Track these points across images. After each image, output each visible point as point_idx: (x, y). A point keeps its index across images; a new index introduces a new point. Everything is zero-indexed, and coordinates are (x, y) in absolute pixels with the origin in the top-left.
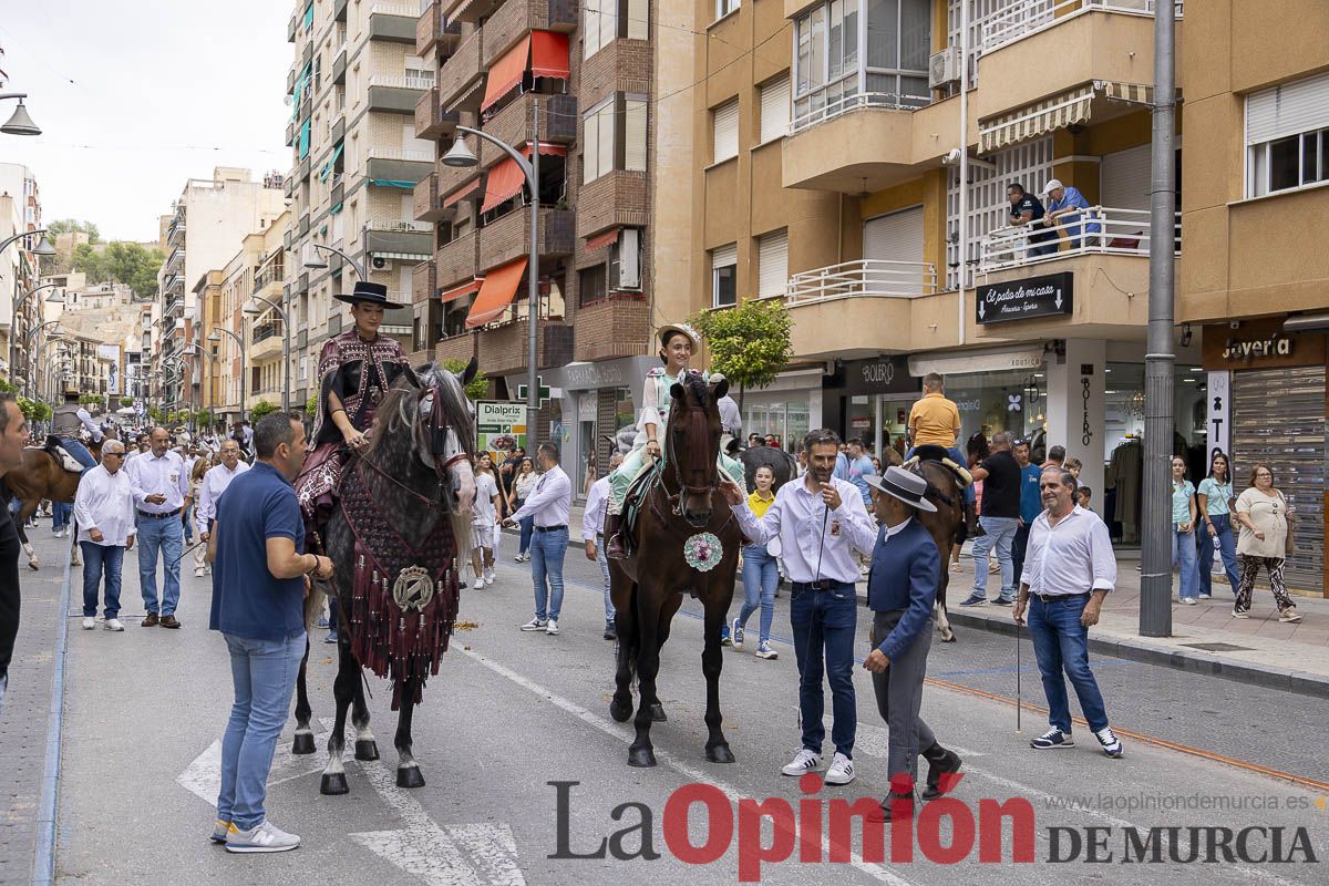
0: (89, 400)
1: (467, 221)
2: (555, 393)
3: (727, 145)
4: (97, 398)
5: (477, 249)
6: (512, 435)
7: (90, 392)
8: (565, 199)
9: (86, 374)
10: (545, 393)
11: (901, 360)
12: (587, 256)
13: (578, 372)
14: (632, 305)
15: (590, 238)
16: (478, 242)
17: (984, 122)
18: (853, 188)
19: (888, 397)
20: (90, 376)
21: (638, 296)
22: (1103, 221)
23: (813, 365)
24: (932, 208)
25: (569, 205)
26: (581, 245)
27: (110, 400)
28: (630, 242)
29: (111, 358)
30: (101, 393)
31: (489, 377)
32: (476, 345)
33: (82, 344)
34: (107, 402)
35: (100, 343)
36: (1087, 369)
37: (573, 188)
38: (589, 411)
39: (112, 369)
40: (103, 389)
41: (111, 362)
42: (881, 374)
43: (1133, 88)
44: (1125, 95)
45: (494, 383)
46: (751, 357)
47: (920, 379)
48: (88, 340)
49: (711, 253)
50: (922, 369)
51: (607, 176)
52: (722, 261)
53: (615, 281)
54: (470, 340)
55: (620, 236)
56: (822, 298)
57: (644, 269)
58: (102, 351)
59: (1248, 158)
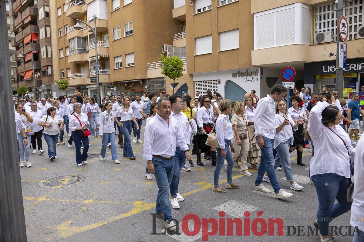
1: (23, 62)
2: (40, 90)
3: (62, 56)
5: (25, 67)
6: (33, 97)
8: (39, 60)
10: (38, 90)
11: (85, 85)
12: (43, 69)
13: (43, 87)
14: (50, 77)
15: (43, 67)
16: (25, 66)
17: (90, 58)
18: (78, 63)
19: (84, 90)
21: (52, 76)
22: (102, 71)
23: (75, 86)
24: (88, 66)
25: (40, 61)
26: (42, 68)
28: (49, 68)
31: (28, 88)
32: (26, 83)
36: (105, 87)
37: (40, 58)
38: (46, 93)
42: (83, 87)
43: (104, 55)
44: (103, 56)
45: (29, 89)
46: (63, 86)
47: (87, 88)
49: (61, 70)
50: (87, 87)
51: (45, 58)
52: (63, 71)
53: (48, 74)
54: (25, 82)
55: (48, 67)
56: (74, 78)
57: (52, 72)
59: (115, 64)
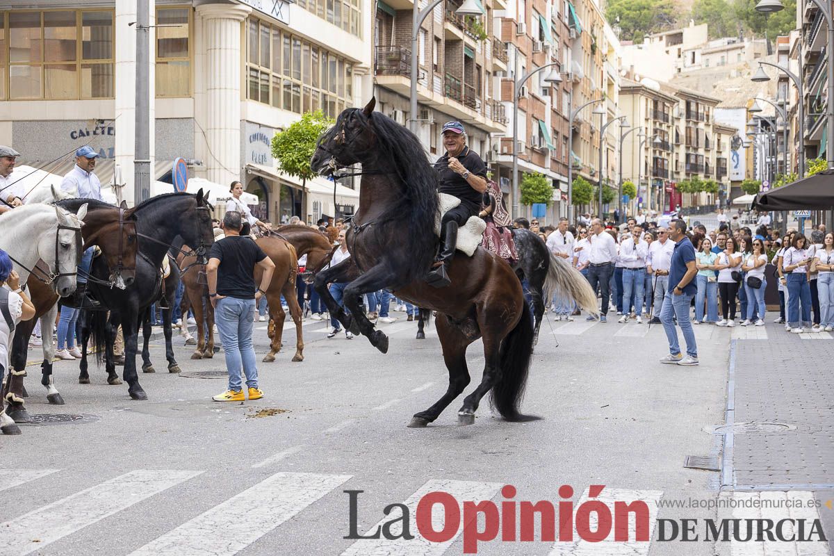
0: (697, 188)
4: (710, 185)
7: (701, 176)
9: (696, 149)
20: (701, 151)
27: (732, 189)
29: (733, 125)
30: (719, 178)
33: (688, 104)
34: (728, 192)
35: (715, 103)
39: (735, 144)
40: (722, 171)
41: (732, 131)
48: (698, 99)
58: (720, 116)
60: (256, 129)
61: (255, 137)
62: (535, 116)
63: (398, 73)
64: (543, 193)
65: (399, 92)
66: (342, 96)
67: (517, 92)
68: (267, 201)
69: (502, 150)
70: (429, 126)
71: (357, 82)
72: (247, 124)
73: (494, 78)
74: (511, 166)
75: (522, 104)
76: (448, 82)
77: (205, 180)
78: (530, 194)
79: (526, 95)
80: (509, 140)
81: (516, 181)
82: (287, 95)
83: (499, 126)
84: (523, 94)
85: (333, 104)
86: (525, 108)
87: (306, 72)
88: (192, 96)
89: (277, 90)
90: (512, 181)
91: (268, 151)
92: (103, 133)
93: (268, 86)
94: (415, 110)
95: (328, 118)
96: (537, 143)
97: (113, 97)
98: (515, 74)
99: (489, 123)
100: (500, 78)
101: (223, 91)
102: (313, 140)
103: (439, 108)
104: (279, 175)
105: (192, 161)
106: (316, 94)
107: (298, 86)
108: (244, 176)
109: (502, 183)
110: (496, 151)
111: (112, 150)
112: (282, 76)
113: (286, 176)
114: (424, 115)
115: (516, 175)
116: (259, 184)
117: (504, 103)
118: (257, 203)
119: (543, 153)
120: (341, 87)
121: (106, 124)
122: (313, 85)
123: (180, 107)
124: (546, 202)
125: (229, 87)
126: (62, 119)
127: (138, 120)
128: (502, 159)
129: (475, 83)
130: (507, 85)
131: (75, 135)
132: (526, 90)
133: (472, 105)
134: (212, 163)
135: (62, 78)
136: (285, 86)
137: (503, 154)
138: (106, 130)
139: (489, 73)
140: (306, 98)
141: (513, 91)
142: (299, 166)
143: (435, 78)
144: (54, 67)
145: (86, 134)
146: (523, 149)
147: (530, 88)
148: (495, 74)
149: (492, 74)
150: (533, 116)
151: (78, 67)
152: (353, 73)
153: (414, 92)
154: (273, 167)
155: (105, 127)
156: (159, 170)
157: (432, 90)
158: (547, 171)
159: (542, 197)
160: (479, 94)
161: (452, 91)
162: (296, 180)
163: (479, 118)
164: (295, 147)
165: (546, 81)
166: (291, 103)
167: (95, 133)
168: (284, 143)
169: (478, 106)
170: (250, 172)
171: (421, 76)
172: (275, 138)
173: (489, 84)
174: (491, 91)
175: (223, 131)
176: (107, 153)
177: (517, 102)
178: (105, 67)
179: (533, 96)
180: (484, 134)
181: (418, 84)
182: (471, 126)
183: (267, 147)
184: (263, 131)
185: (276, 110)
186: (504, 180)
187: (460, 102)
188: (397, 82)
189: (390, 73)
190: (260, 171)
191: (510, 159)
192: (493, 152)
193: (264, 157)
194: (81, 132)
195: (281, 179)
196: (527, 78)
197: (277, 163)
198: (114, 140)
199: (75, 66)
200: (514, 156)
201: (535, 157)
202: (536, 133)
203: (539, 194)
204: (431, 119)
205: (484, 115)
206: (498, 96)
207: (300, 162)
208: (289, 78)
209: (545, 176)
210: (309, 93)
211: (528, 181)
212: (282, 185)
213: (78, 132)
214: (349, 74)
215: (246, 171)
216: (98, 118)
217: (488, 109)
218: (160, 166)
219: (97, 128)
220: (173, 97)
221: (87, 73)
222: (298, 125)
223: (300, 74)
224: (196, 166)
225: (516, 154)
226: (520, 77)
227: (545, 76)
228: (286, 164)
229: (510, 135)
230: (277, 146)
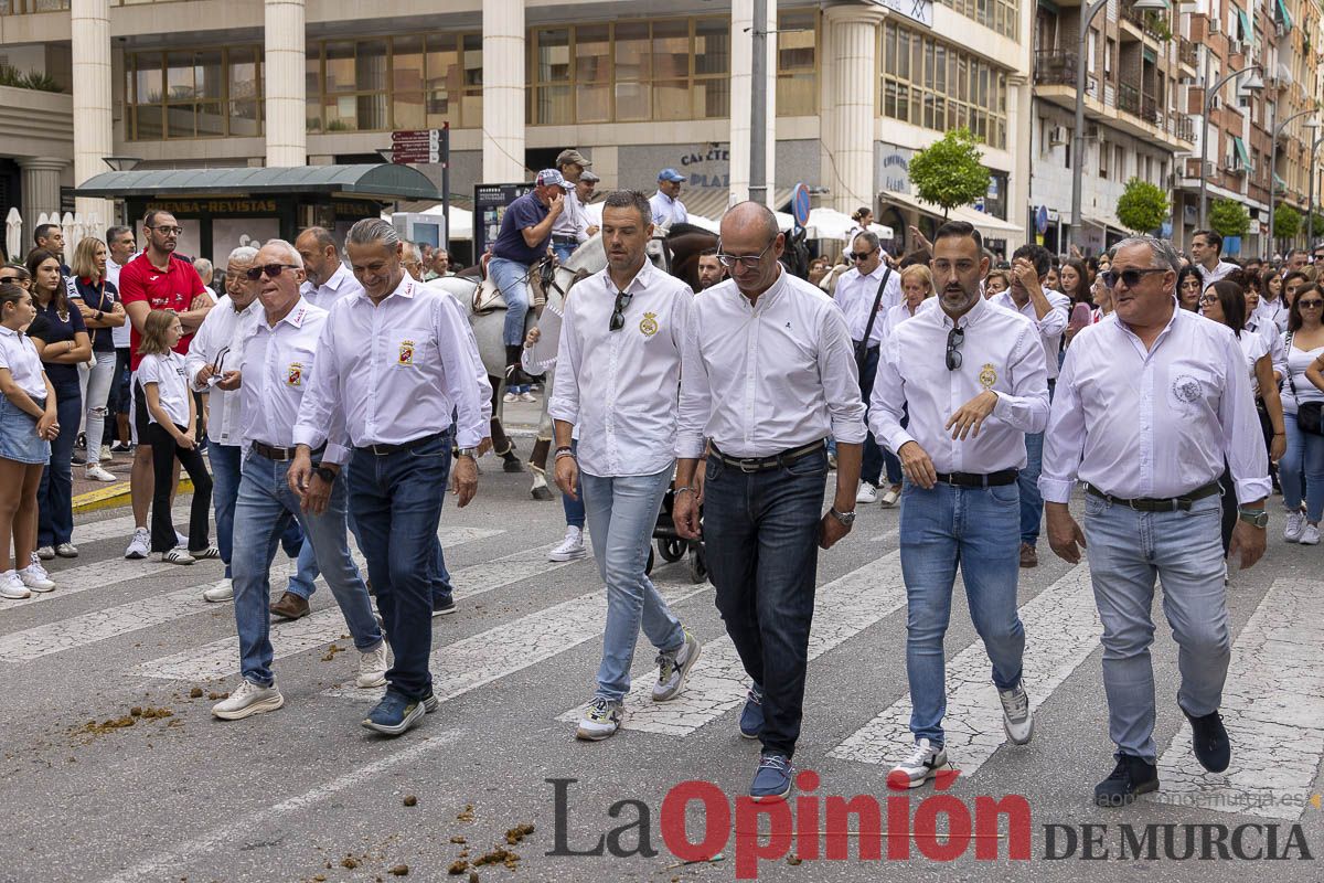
60: (891, 151)
61: (890, 160)
62: (1230, 131)
63: (1062, 82)
64: (1237, 224)
65: (1063, 105)
66: (995, 111)
67: (1207, 101)
68: (903, 233)
69: (1188, 172)
70: (1098, 146)
71: (1012, 94)
72: (882, 146)
73: (1180, 86)
74: (1198, 193)
75: (1215, 117)
76: (1123, 93)
77: (832, 210)
78: (1221, 225)
79: (1220, 106)
80: (1196, 161)
81: (1203, 210)
82: (929, 112)
83: (1184, 144)
84: (1216, 105)
85: (983, 121)
86: (1217, 121)
87: (952, 83)
88: (818, 112)
89: (916, 105)
90: (1199, 210)
91: (904, 175)
92: (717, 158)
93: (906, 101)
94: (1081, 126)
95: (976, 136)
96: (1232, 164)
97: (729, 117)
98: (1206, 80)
99: (1173, 141)
100: (1187, 86)
101: (854, 107)
102: (957, 162)
103: (1111, 124)
104: (916, 204)
105: (818, 189)
106: (963, 109)
107: (942, 100)
108: (877, 206)
109: (1187, 212)
110: (1181, 174)
111: (727, 177)
112: (923, 88)
113: (926, 206)
114: (1093, 132)
115: (1204, 203)
116: (894, 214)
117: (1191, 117)
118: (891, 237)
119: (1238, 177)
120: (993, 100)
121: (721, 148)
122: (960, 99)
123: (806, 127)
124: (1242, 235)
125: (861, 101)
126: (672, 142)
127: (753, 140)
128: (1187, 183)
129: (1156, 92)
130: (1195, 95)
131: (686, 161)
132: (1220, 99)
133: (1152, 120)
134: (841, 191)
135: (674, 97)
136: (926, 101)
137: (1188, 177)
138: (721, 155)
139: (1174, 81)
140: (951, 115)
141: (1202, 101)
142: (940, 192)
143: (1106, 87)
144: (664, 84)
145: (697, 158)
146: (1214, 172)
147: (1224, 98)
148: (1181, 81)
149: (1177, 81)
150: (1227, 131)
151: (690, 84)
152: (1008, 83)
153: (1080, 104)
154: (910, 195)
155: (720, 151)
156: (781, 198)
157: (1103, 102)
158: (1244, 198)
159: (1235, 229)
160: (1161, 105)
161: (1126, 102)
162: (936, 209)
163: (1160, 135)
164: (936, 170)
165: (1244, 88)
166: (933, 121)
167: (708, 158)
168: (922, 167)
169: (1159, 120)
170: (884, 201)
171: (1090, 85)
172: (913, 161)
173: (1173, 93)
174: (1175, 103)
175: (853, 154)
176: (722, 181)
177: (1208, 114)
178: (721, 82)
179: (1228, 107)
180: (1165, 154)
181: (1085, 96)
182: (1151, 144)
183: (903, 171)
184: (900, 152)
185: (915, 129)
186: (1190, 210)
187: (1137, 115)
188: (1061, 93)
189: (1053, 82)
190: (896, 200)
191: (1198, 183)
192: (1177, 176)
193: (901, 183)
194: (693, 157)
195: (920, 209)
196: (1221, 85)
197: (915, 189)
198: (729, 165)
199: (687, 81)
200: (1202, 179)
201: (1229, 181)
202: (1230, 151)
203: (1233, 226)
204: (1101, 136)
205: (1166, 130)
206: (1185, 108)
207: (941, 188)
208: (931, 91)
209: (1240, 203)
210: (955, 108)
211: (1219, 209)
212: (922, 217)
213: (690, 157)
214: (1003, 85)
215: (880, 200)
216: (712, 141)
217: (1172, 124)
218: (781, 194)
219: (711, 153)
220: (795, 115)
221: (701, 91)
222: (940, 144)
223: (944, 86)
224: (821, 194)
225: (1205, 177)
226: (1212, 84)
227: (1243, 82)
228: (926, 191)
229: (1198, 154)
230: (914, 169)
